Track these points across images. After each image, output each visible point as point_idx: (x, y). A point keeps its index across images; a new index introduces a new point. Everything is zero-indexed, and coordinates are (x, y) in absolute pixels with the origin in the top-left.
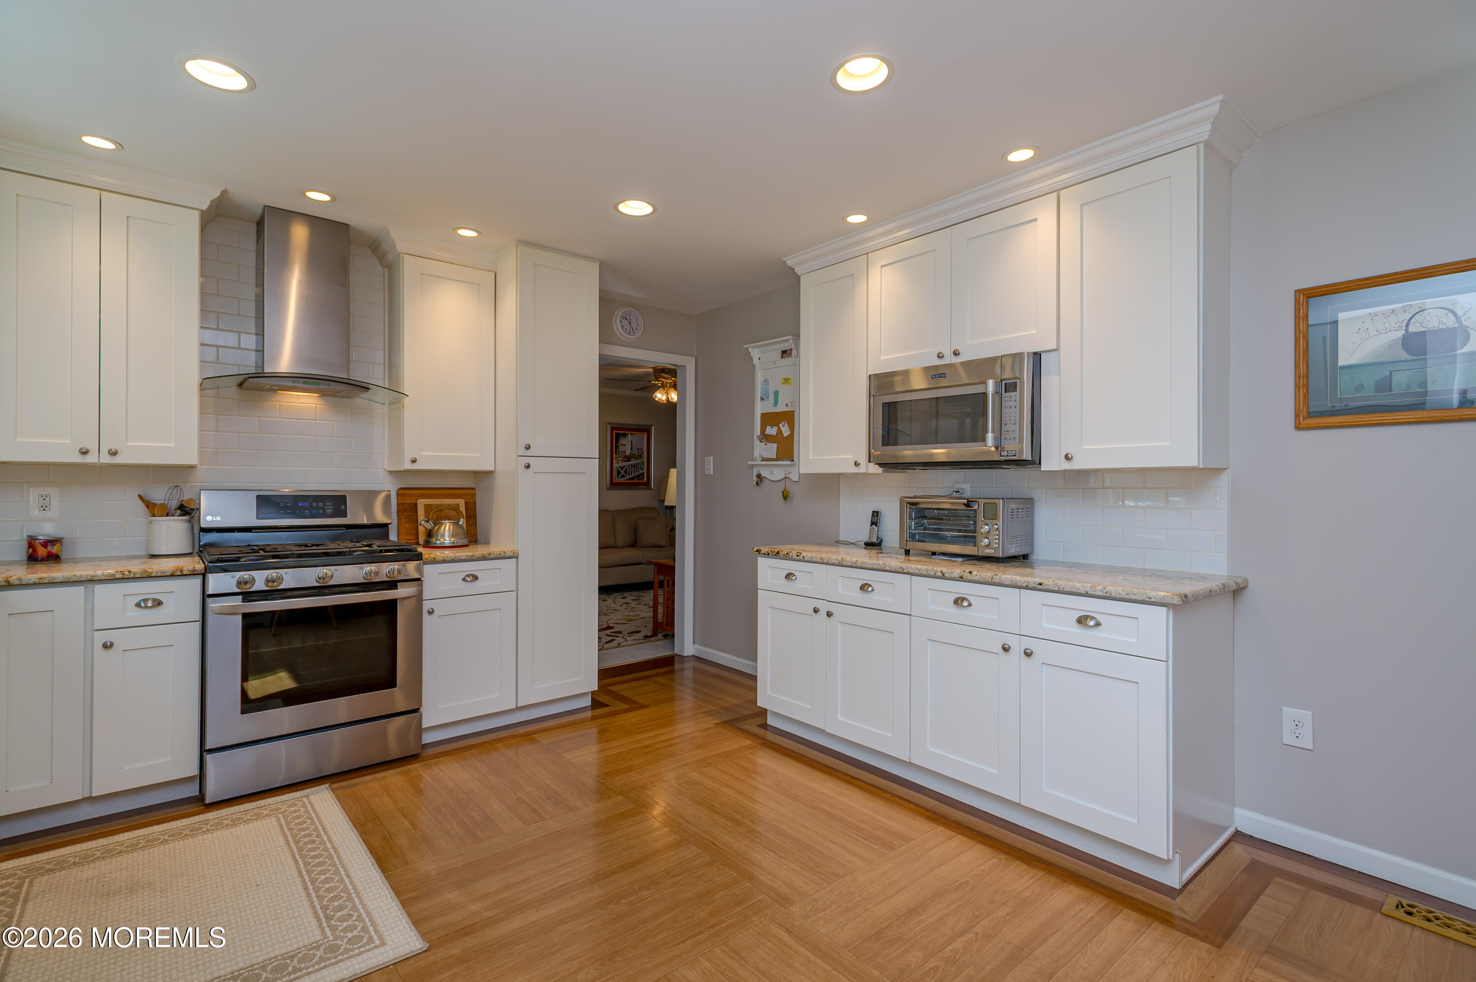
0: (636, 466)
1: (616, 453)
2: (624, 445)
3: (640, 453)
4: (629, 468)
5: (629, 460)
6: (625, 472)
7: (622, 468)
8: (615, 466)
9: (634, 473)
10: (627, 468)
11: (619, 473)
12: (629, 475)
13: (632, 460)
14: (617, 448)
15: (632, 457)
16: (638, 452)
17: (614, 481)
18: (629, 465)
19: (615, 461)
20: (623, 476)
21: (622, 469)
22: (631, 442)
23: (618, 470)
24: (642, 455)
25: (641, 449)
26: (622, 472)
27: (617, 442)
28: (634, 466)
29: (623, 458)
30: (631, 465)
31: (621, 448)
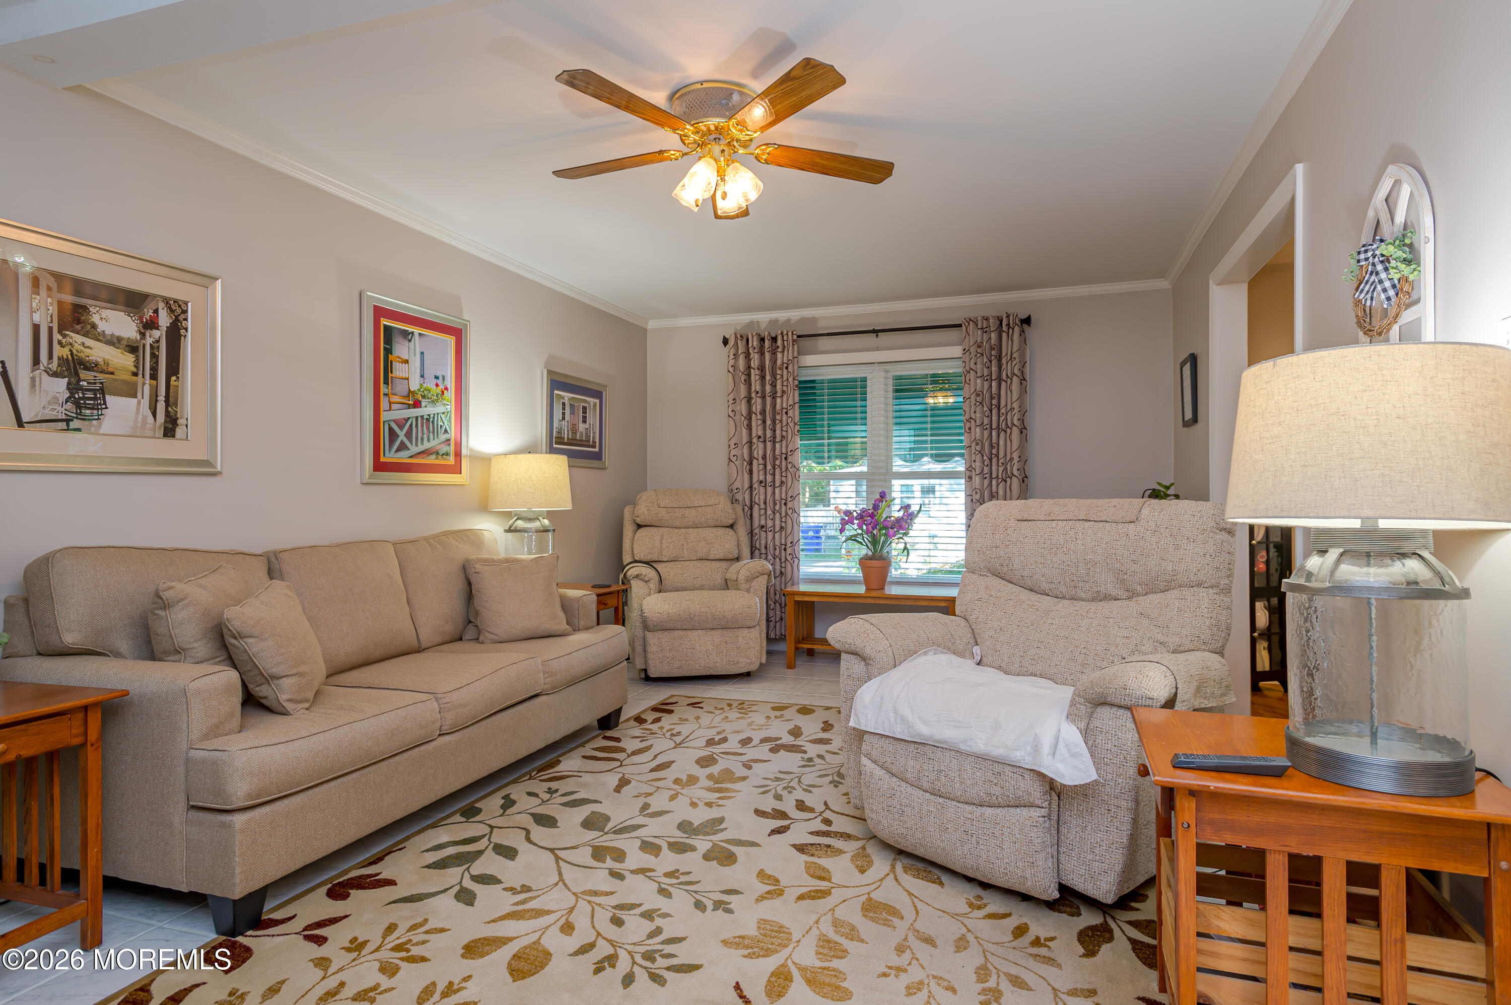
0: (433, 422)
1: (386, 382)
2: (407, 362)
3: (441, 387)
4: (417, 426)
5: (417, 404)
6: (409, 435)
7: (401, 424)
8: (385, 416)
9: (429, 440)
10: (411, 426)
11: (393, 435)
12: (417, 445)
13: (423, 404)
14: (388, 368)
15: (424, 397)
16: (437, 385)
17: (382, 459)
18: (417, 418)
19: (384, 403)
20: (402, 447)
21: (401, 427)
22: (422, 353)
23: (391, 430)
24: (445, 392)
25: (444, 378)
26: (402, 435)
27: (388, 351)
28: (428, 420)
29: (404, 397)
30: (422, 417)
31: (399, 370)
